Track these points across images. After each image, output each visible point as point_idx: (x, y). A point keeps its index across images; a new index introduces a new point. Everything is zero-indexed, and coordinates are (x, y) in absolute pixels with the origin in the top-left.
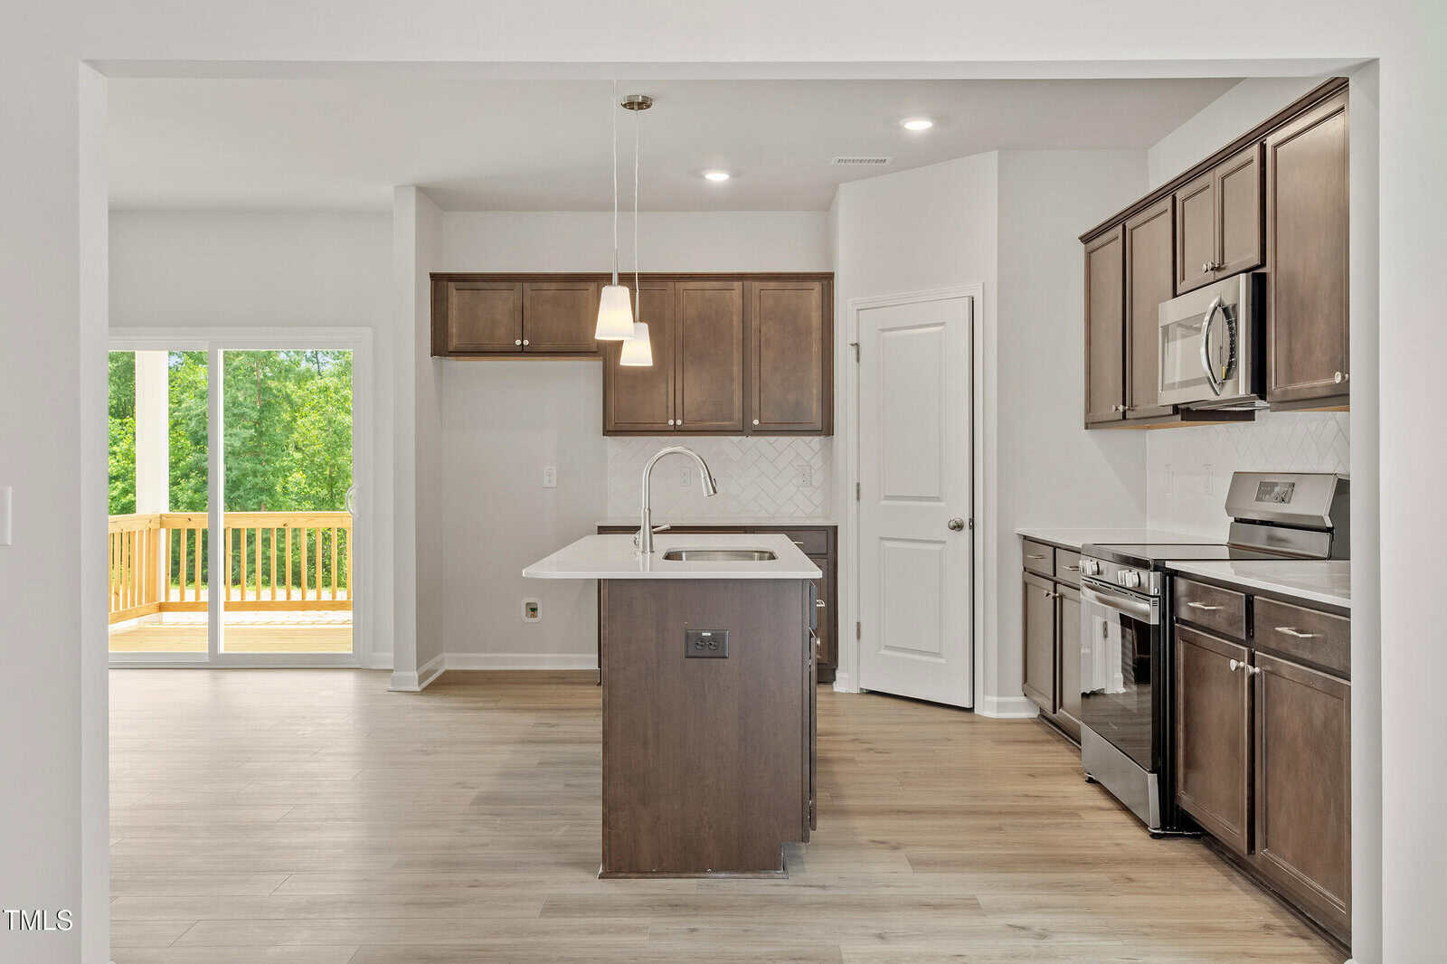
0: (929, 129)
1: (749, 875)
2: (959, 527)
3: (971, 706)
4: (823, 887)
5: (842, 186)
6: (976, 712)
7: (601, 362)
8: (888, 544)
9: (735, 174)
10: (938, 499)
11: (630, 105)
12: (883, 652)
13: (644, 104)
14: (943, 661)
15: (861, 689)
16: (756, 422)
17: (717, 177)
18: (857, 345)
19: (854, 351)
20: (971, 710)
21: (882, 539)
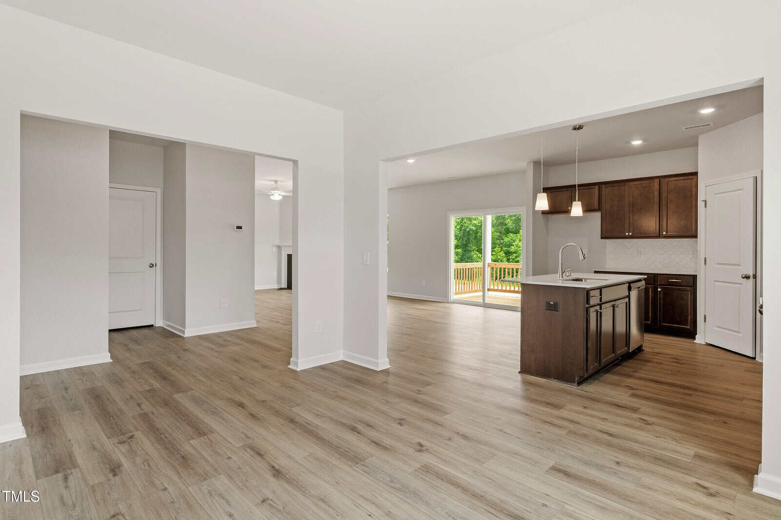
0: (712, 112)
1: (556, 380)
2: (747, 277)
3: (754, 356)
4: (586, 392)
5: (699, 136)
6: (757, 359)
7: (600, 213)
8: (717, 283)
9: (644, 140)
10: (739, 265)
11: (575, 129)
12: (715, 328)
13: (580, 127)
14: (741, 335)
15: (706, 343)
16: (664, 233)
17: (637, 143)
18: (706, 201)
19: (704, 204)
20: (754, 358)
21: (715, 281)
